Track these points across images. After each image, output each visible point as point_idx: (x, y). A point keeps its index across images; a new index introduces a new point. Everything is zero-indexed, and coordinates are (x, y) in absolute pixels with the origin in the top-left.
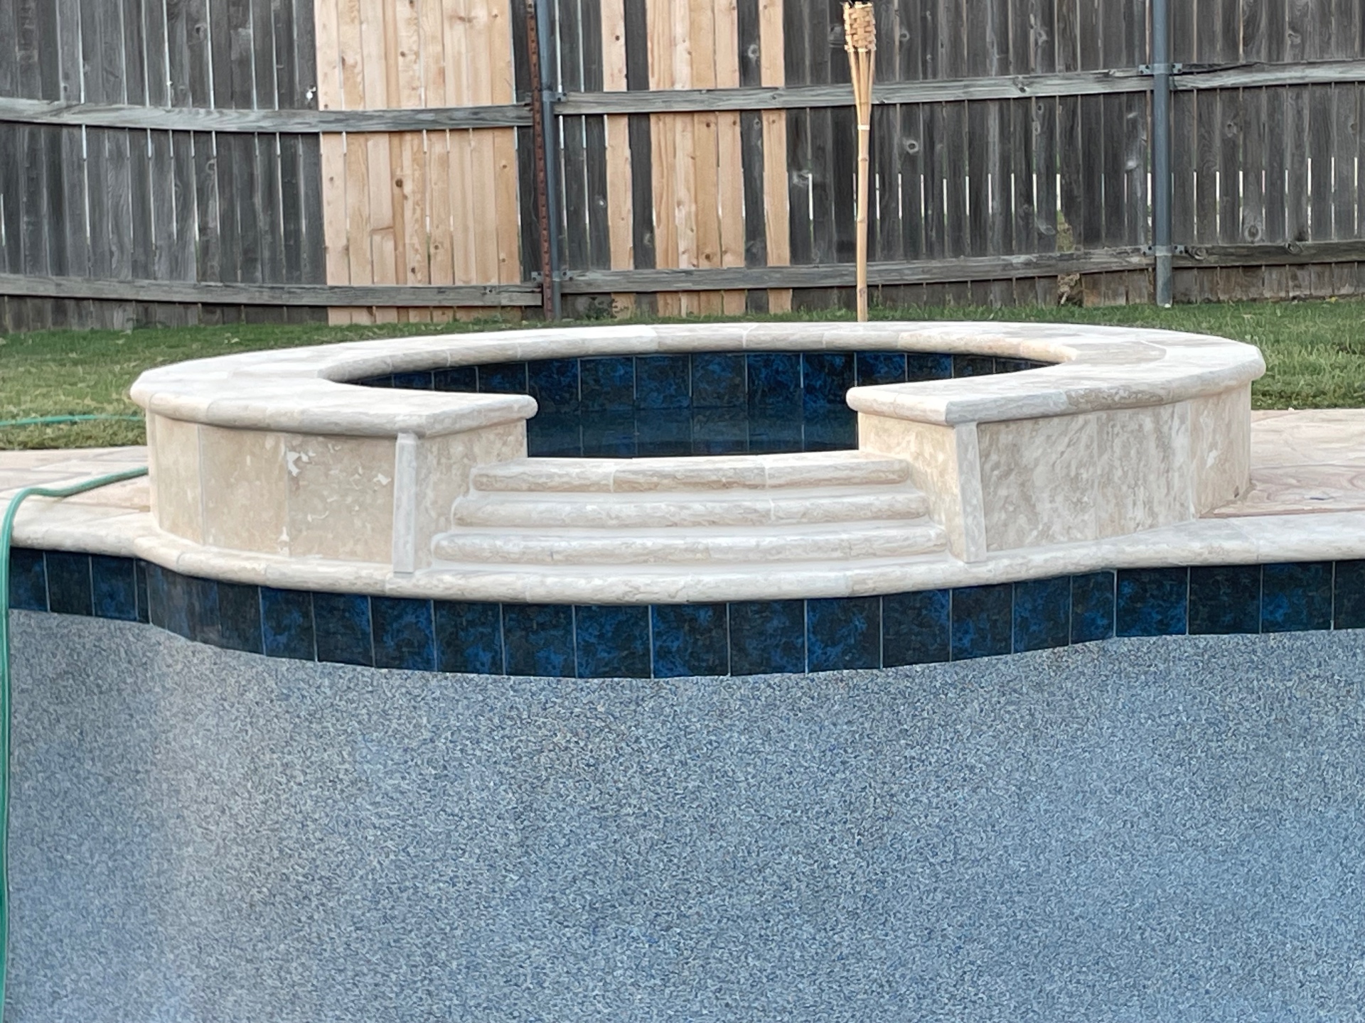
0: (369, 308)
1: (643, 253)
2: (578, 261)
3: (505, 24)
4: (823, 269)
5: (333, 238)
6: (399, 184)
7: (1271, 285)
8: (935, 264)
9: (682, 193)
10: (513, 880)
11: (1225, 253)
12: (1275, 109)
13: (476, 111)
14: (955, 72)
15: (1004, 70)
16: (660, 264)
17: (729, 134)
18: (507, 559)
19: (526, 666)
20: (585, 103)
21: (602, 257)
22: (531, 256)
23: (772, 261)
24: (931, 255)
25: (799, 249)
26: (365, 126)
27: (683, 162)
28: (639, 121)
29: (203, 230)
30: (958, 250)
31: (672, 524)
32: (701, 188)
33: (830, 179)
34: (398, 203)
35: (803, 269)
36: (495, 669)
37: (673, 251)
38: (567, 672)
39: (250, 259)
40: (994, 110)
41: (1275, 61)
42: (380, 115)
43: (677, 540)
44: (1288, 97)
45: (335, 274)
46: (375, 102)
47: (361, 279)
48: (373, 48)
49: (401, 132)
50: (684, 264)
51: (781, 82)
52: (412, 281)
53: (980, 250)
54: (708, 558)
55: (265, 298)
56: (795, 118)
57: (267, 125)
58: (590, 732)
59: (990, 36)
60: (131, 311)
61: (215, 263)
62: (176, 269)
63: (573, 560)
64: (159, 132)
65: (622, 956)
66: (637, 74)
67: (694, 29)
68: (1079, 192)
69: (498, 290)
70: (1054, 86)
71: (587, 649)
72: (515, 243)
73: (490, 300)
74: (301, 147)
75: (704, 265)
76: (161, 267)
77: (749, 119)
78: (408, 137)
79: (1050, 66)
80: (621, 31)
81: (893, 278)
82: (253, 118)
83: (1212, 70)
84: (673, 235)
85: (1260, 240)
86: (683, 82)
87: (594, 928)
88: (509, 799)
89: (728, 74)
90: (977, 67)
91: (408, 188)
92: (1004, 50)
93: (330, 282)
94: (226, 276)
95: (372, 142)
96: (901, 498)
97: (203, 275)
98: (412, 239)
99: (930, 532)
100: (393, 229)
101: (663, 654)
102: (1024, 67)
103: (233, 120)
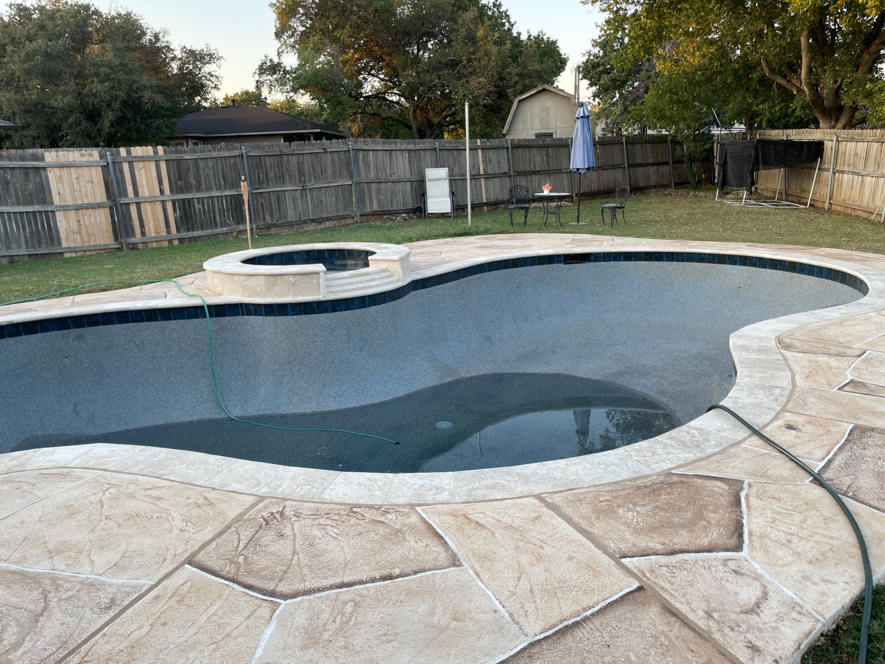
0: (75, 252)
1: (143, 234)
2: (128, 236)
3: (102, 183)
4: (185, 234)
5: (63, 235)
6: (79, 221)
7: (273, 231)
8: (208, 231)
9: (150, 219)
10: (347, 346)
11: (264, 225)
12: (269, 196)
13: (99, 204)
14: (206, 191)
15: (217, 190)
16: (147, 235)
17: (159, 206)
18: (340, 292)
19: (347, 309)
20: (124, 200)
21: (134, 235)
22: (116, 238)
23: (173, 233)
24: (206, 229)
25: (178, 231)
26: (68, 208)
27: (149, 212)
28: (138, 204)
29: (25, 236)
30: (212, 228)
31: (361, 282)
32: (155, 218)
33: (183, 215)
34: (80, 226)
35: (180, 234)
36: (342, 310)
37: (150, 233)
38: (354, 309)
39: (40, 243)
40: (215, 198)
41: (268, 187)
42: (73, 206)
43: (367, 284)
44: (271, 193)
45: (64, 244)
46: (70, 202)
47: (72, 245)
48: (67, 189)
49: (78, 209)
50: (153, 235)
51: (169, 194)
52: (86, 244)
53: (216, 227)
54: (371, 287)
55: (47, 252)
56: (174, 202)
57: (41, 209)
58: (358, 318)
59: (213, 183)
60: (7, 258)
61: (30, 244)
62: (19, 247)
63: (352, 290)
64: (8, 213)
65: (366, 354)
66: (136, 193)
67: (148, 183)
68: (235, 214)
69: (110, 245)
70: (227, 193)
71: (357, 305)
72: (111, 233)
73: (108, 247)
74: (50, 215)
75: (158, 235)
76: (14, 246)
77: (163, 202)
78: (80, 211)
79: (226, 189)
80: (131, 183)
81: (200, 235)
82: (36, 208)
83: (258, 189)
84: (149, 229)
85: (270, 222)
86: (147, 195)
87: (361, 350)
88: (345, 332)
89: (158, 193)
90: (211, 189)
91: (82, 222)
92: (216, 185)
93: (64, 246)
94: (34, 247)
95: (70, 212)
96: (389, 274)
97: (27, 248)
98: (84, 234)
99: (395, 278)
100: (79, 232)
101: (369, 303)
102: (220, 189)
103: (30, 209)
